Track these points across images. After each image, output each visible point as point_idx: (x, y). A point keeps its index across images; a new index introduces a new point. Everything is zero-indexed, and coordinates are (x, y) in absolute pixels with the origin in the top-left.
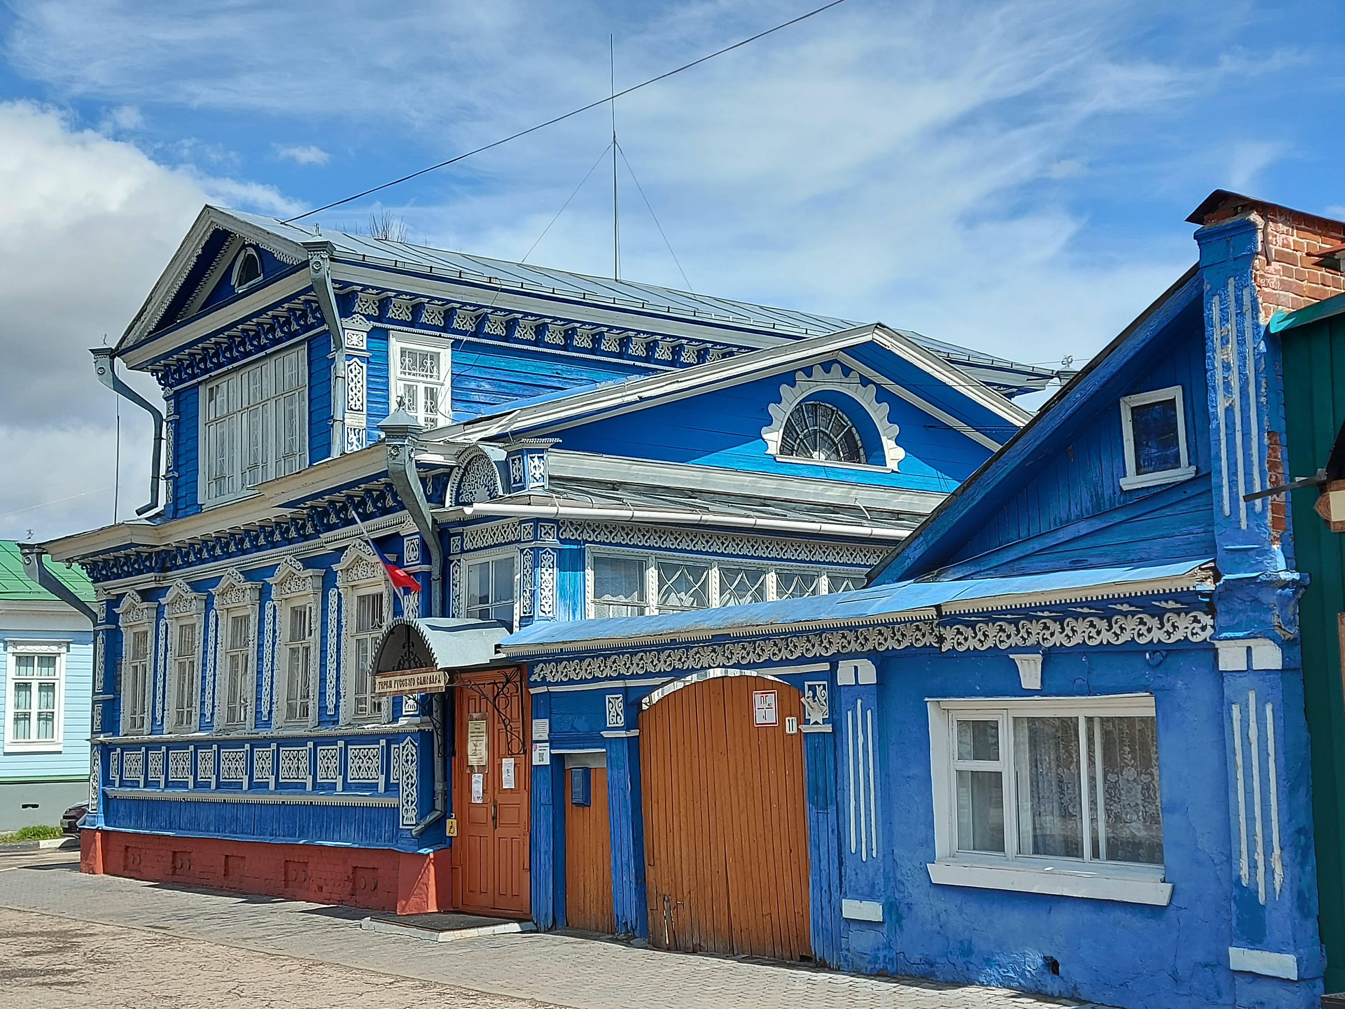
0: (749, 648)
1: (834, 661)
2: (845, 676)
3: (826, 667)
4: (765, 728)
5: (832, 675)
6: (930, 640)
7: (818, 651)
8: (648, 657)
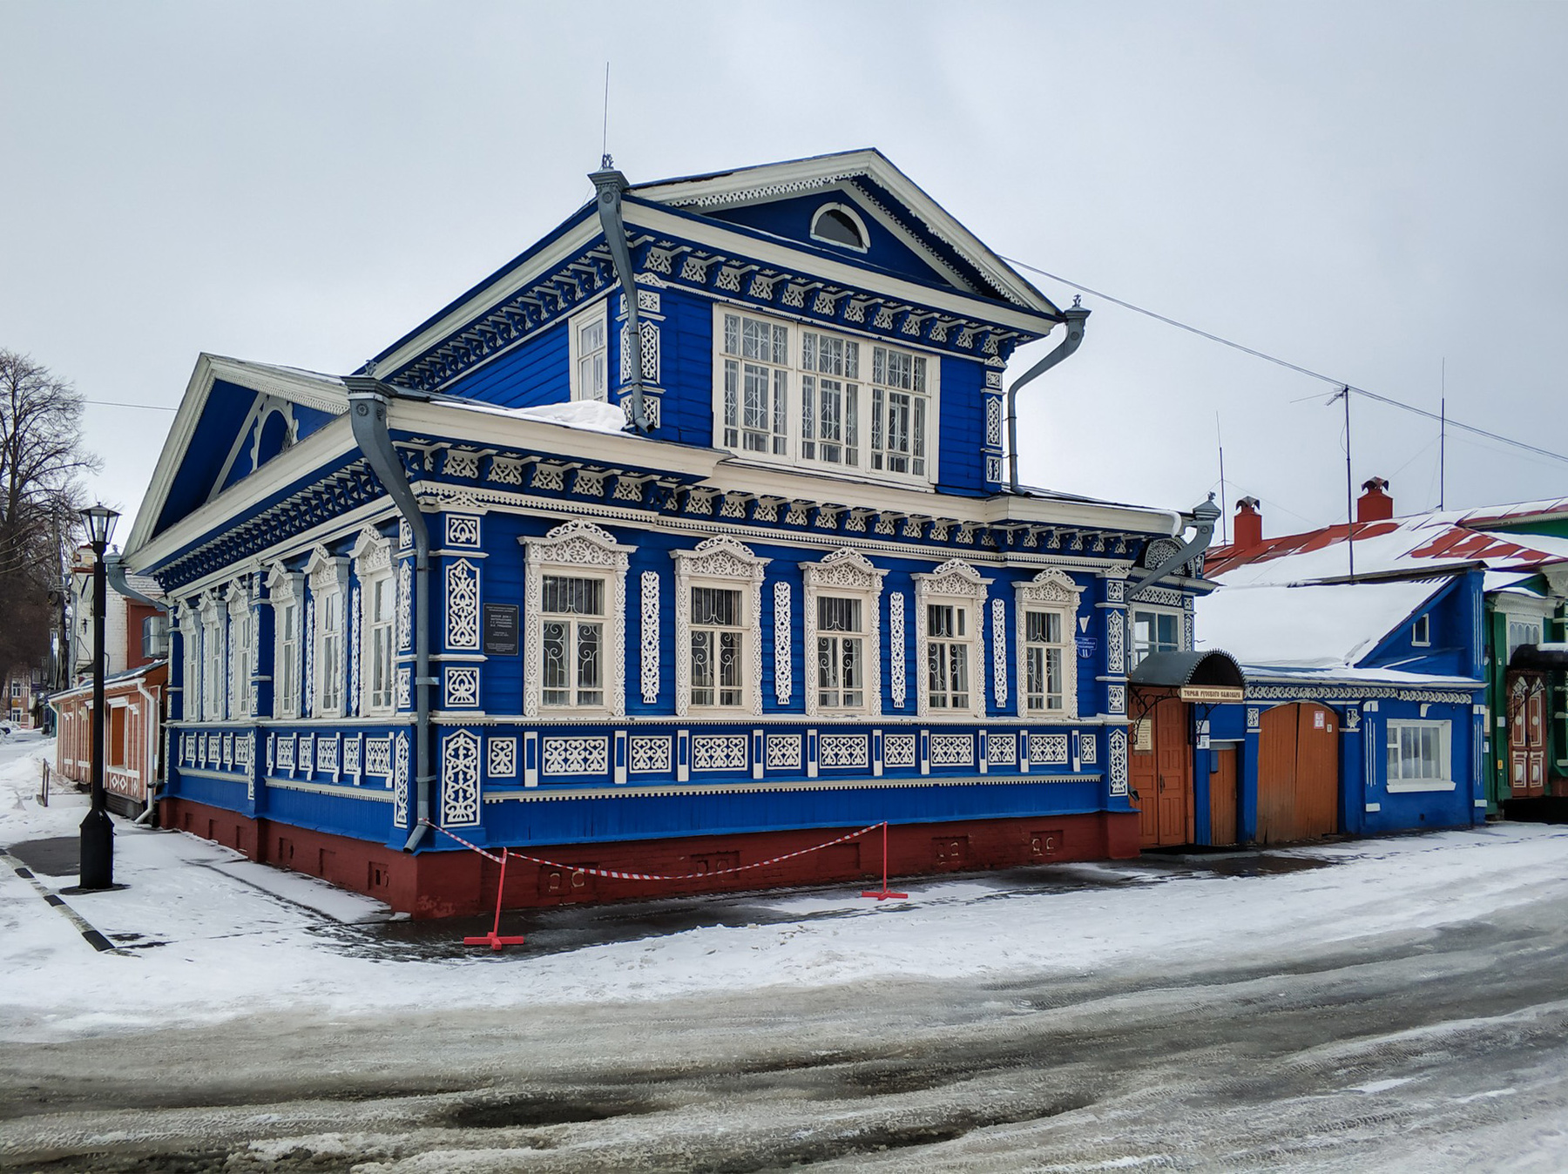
0: (1328, 690)
1: (1364, 700)
2: (1366, 708)
3: (1357, 702)
4: (1319, 730)
5: (1360, 707)
6: (1395, 695)
7: (1356, 695)
8: (1278, 690)
